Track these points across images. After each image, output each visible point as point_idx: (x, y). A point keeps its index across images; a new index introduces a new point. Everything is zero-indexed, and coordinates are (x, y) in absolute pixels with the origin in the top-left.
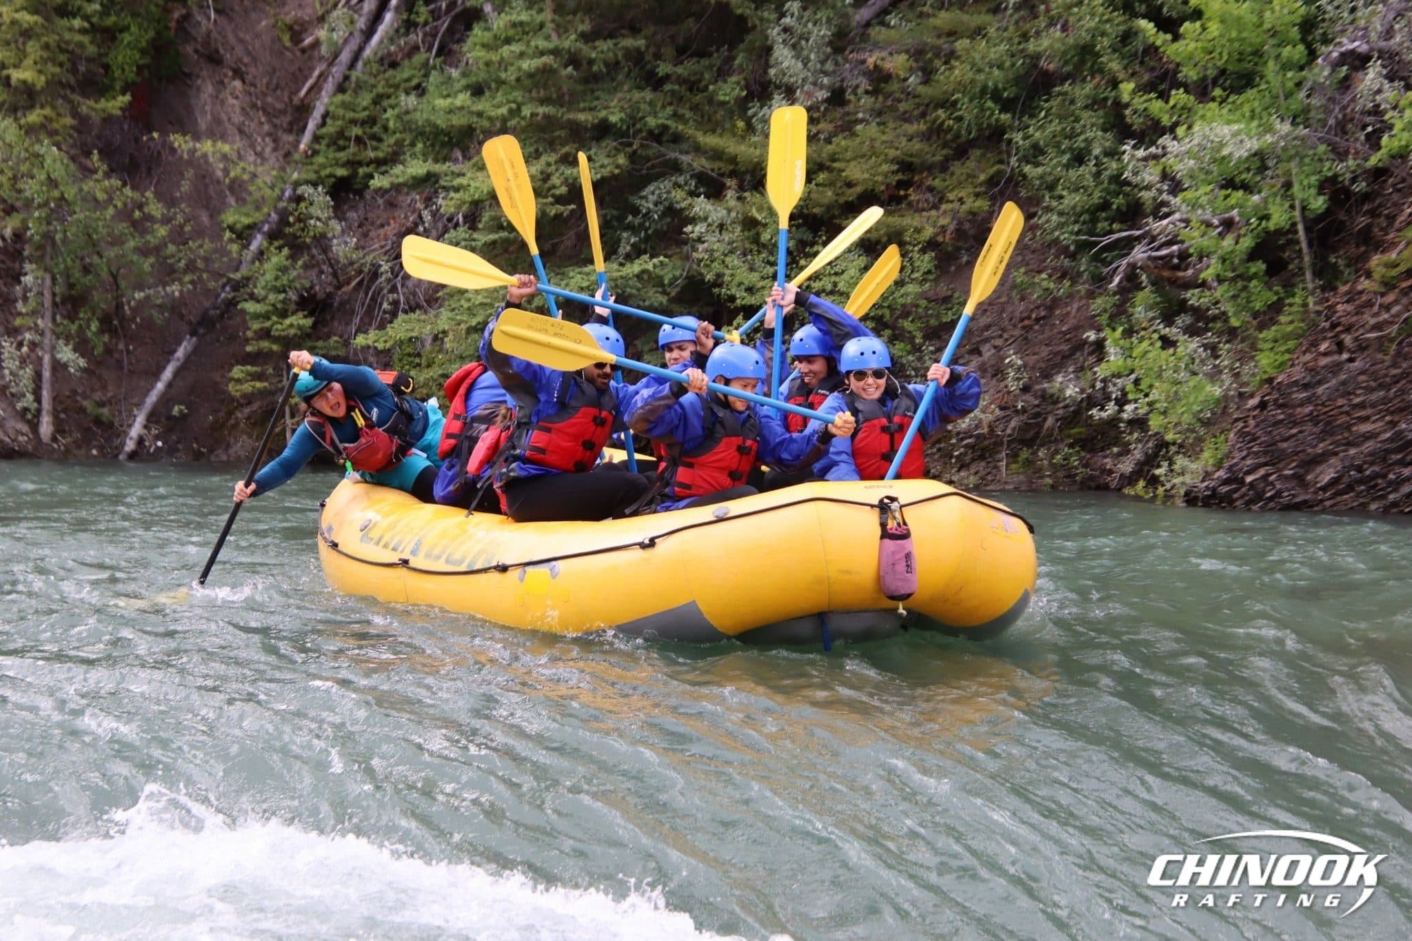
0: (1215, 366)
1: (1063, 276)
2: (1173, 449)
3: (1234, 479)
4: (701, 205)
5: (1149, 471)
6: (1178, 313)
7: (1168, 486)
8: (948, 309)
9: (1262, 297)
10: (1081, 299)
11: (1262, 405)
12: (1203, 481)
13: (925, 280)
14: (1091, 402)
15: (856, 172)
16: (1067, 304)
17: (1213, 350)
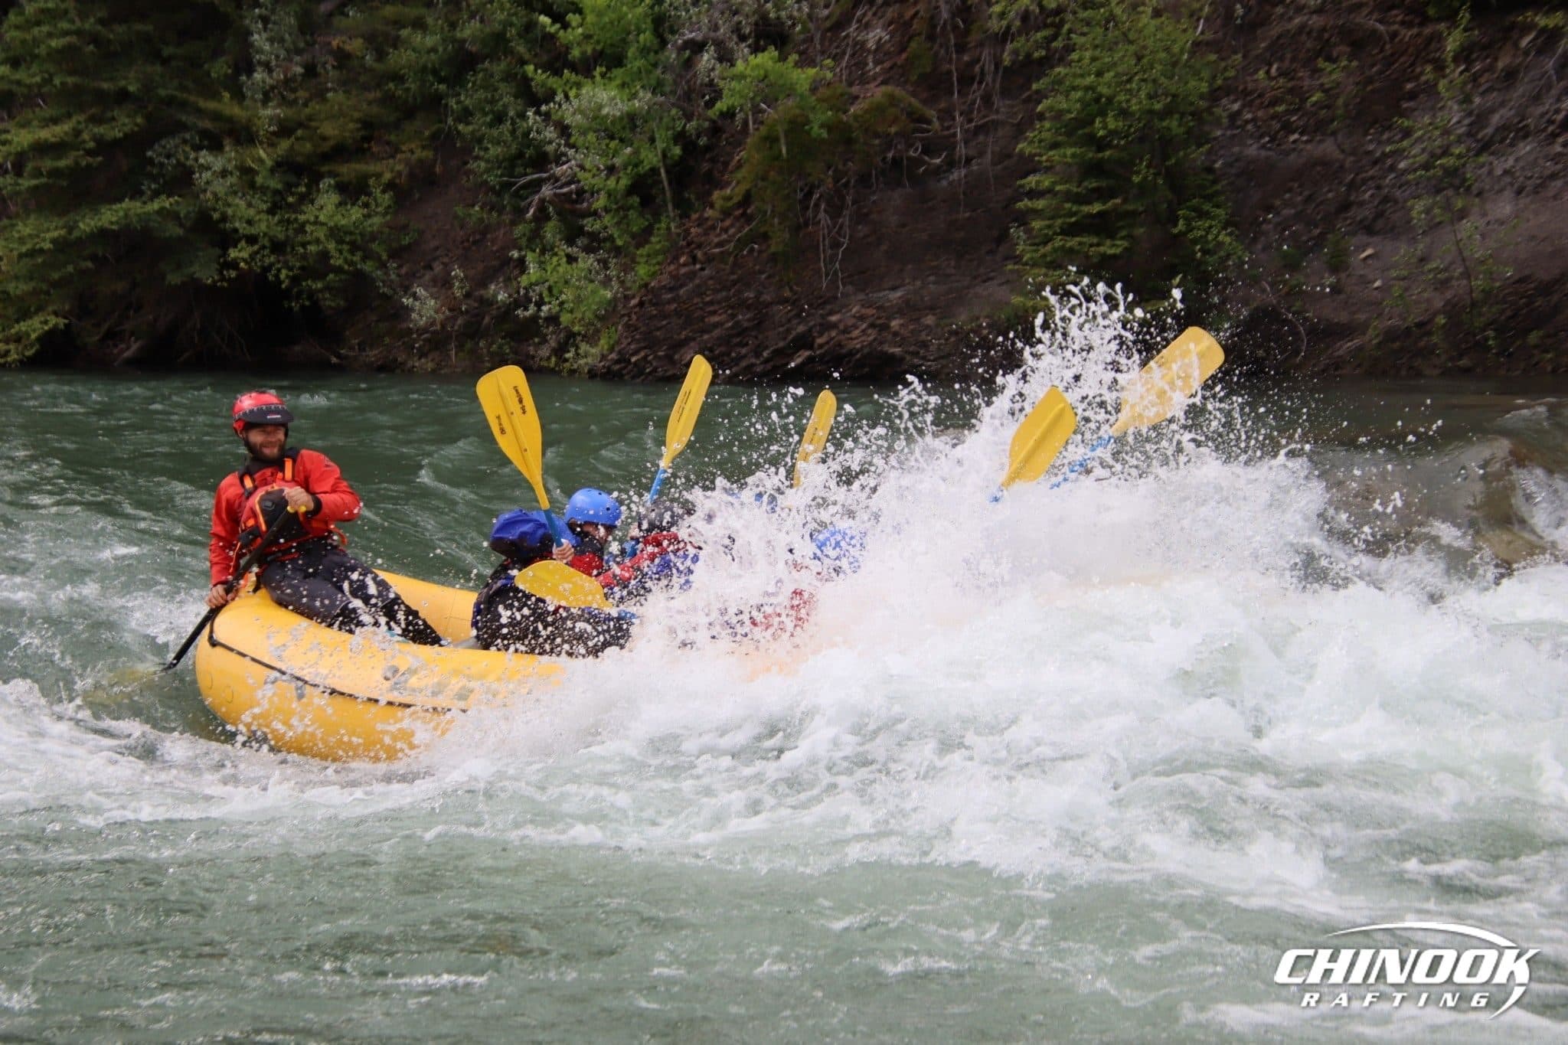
1: (492, 209)
2: (579, 338)
3: (623, 359)
4: (205, 157)
5: (562, 355)
6: (578, 237)
7: (575, 366)
8: (406, 235)
9: (637, 223)
10: (506, 226)
11: (641, 304)
12: (600, 361)
13: (387, 213)
14: (517, 304)
15: (329, 129)
17: (605, 264)
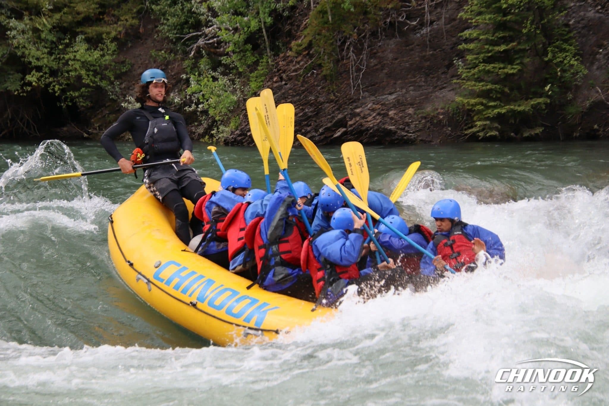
0: (234, 88)
1: (171, 52)
2: (219, 123)
3: (243, 134)
4: (13, 23)
5: (210, 132)
6: (218, 67)
7: (217, 138)
8: (124, 66)
9: (251, 60)
10: (179, 61)
12: (231, 135)
13: (114, 54)
14: (185, 104)
15: (81, 8)
16: (173, 64)
17: (233, 81)
